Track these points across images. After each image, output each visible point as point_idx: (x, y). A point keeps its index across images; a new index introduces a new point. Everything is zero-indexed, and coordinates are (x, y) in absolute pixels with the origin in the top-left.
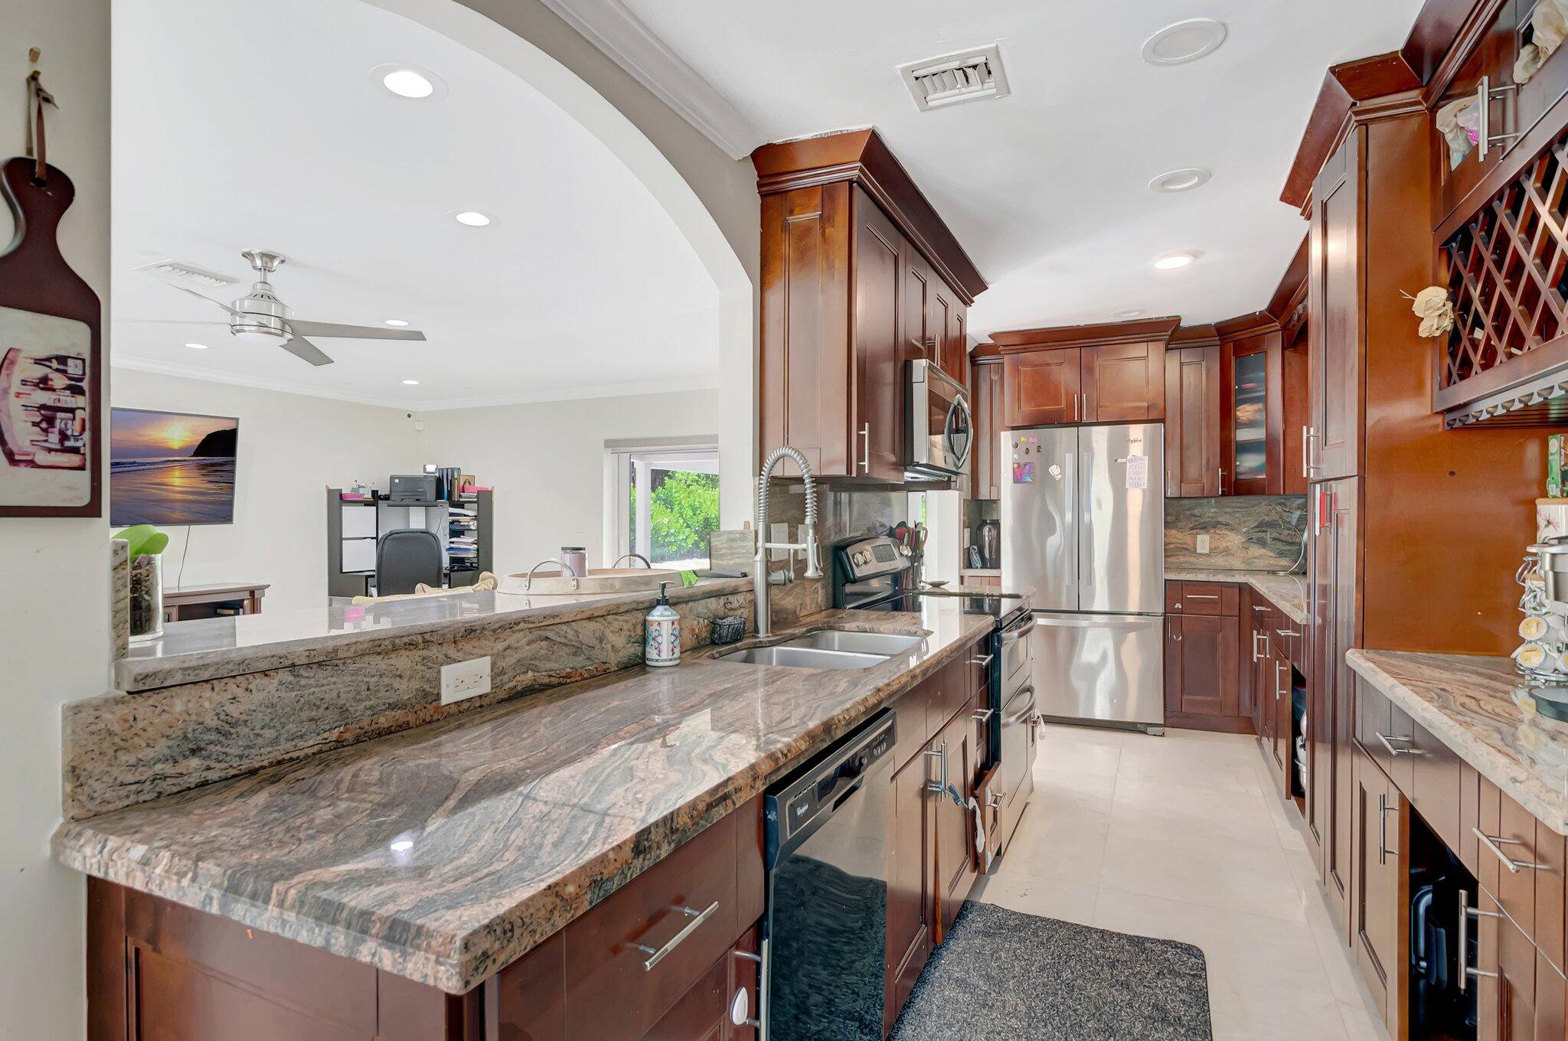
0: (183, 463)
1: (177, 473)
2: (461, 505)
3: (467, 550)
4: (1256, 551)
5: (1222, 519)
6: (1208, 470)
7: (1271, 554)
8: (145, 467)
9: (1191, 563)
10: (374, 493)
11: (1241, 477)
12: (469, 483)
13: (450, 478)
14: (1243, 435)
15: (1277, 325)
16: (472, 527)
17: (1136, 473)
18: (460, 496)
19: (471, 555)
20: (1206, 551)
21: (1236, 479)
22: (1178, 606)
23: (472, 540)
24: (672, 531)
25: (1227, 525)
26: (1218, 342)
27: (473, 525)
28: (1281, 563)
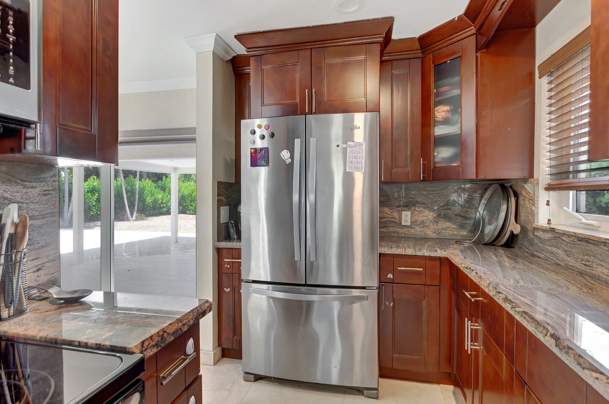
4: (444, 224)
5: (420, 200)
6: (411, 160)
7: (453, 226)
9: (398, 233)
11: (437, 165)
14: (439, 131)
15: (472, 30)
17: (356, 158)
20: (409, 224)
21: (434, 167)
22: (390, 276)
24: (164, 201)
25: (423, 204)
26: (420, 55)
28: (461, 233)
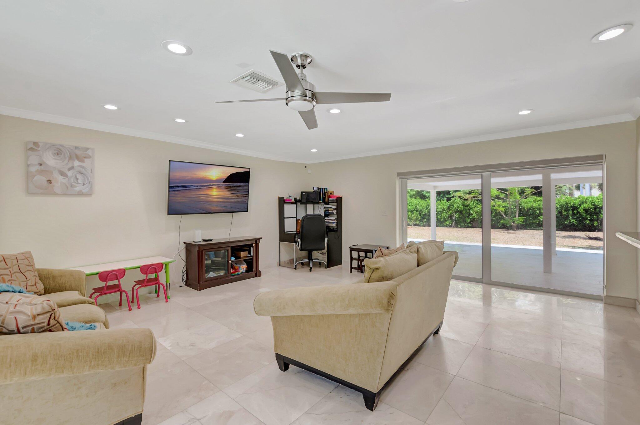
0: (218, 186)
1: (215, 190)
2: (328, 203)
3: (333, 223)
8: (198, 188)
10: (295, 199)
12: (332, 194)
13: (323, 192)
16: (335, 213)
18: (329, 200)
19: (334, 225)
23: (334, 219)
27: (335, 212)
